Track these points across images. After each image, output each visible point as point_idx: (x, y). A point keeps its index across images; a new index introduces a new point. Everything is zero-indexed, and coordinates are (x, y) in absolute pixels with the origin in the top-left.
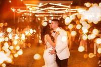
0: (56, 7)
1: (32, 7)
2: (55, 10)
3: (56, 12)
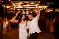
0: (30, 4)
1: (15, 4)
2: (29, 7)
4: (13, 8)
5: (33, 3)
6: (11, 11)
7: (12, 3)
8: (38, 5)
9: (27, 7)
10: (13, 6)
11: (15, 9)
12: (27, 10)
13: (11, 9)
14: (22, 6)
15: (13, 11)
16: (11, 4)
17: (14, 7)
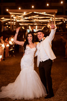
0: (40, 15)
1: (16, 15)
2: (39, 19)
3: (40, 21)
4: (12, 21)
5: (44, 13)
6: (9, 26)
7: (11, 13)
8: (53, 16)
9: (36, 19)
10: (12, 18)
11: (15, 23)
12: (36, 24)
13: (10, 22)
14: (26, 18)
15: (12, 26)
16: (10, 15)
17: (15, 20)
